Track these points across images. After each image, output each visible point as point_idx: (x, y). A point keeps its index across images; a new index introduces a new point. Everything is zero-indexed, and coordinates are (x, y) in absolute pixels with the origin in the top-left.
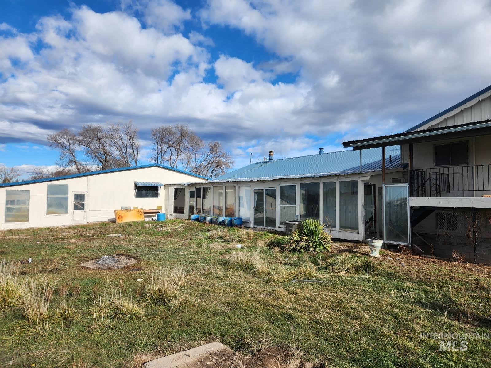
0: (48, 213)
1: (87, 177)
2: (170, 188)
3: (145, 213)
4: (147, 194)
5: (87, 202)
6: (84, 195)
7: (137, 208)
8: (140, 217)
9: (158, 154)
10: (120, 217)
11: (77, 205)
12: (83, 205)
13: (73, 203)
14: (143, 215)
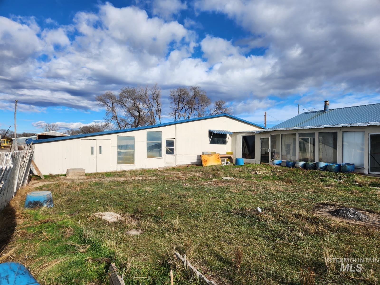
0: (148, 157)
1: (174, 125)
2: (237, 135)
3: (221, 157)
4: (218, 140)
5: (176, 147)
6: (173, 141)
7: (215, 153)
8: (219, 161)
9: (176, 111)
10: (205, 161)
11: (168, 149)
12: (172, 150)
13: (165, 148)
14: (221, 159)
